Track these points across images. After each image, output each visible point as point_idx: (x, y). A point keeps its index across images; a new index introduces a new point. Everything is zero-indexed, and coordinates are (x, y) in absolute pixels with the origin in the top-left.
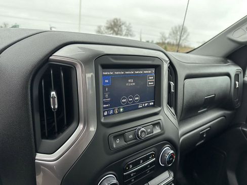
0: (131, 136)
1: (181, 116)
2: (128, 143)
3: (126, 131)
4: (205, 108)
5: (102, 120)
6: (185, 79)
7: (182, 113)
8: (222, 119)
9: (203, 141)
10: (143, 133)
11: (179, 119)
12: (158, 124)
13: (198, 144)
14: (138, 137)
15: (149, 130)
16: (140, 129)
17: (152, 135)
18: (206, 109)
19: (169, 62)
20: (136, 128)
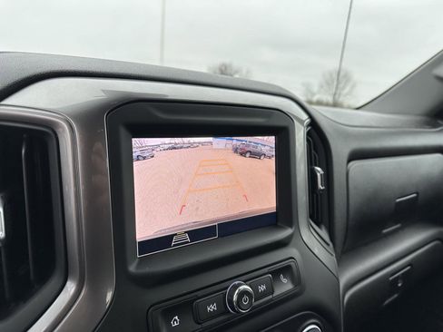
0: (212, 308)
1: (344, 243)
2: (205, 325)
3: (200, 293)
4: (396, 224)
5: (132, 268)
6: (349, 161)
7: (346, 237)
8: (435, 246)
9: (396, 296)
10: (245, 297)
11: (339, 251)
12: (286, 270)
13: (387, 302)
14: (233, 308)
15: (262, 288)
16: (236, 287)
17: (271, 300)
18: (398, 226)
19: (308, 121)
20: (227, 283)
